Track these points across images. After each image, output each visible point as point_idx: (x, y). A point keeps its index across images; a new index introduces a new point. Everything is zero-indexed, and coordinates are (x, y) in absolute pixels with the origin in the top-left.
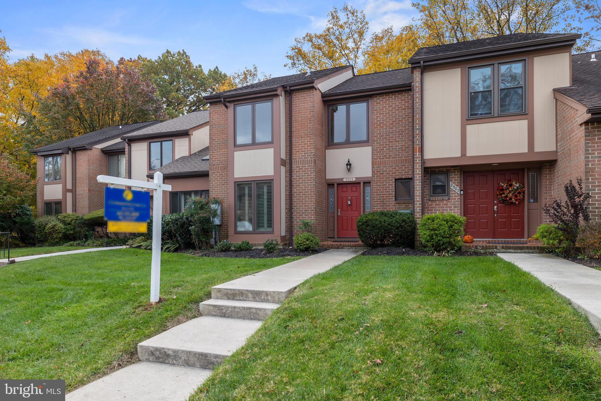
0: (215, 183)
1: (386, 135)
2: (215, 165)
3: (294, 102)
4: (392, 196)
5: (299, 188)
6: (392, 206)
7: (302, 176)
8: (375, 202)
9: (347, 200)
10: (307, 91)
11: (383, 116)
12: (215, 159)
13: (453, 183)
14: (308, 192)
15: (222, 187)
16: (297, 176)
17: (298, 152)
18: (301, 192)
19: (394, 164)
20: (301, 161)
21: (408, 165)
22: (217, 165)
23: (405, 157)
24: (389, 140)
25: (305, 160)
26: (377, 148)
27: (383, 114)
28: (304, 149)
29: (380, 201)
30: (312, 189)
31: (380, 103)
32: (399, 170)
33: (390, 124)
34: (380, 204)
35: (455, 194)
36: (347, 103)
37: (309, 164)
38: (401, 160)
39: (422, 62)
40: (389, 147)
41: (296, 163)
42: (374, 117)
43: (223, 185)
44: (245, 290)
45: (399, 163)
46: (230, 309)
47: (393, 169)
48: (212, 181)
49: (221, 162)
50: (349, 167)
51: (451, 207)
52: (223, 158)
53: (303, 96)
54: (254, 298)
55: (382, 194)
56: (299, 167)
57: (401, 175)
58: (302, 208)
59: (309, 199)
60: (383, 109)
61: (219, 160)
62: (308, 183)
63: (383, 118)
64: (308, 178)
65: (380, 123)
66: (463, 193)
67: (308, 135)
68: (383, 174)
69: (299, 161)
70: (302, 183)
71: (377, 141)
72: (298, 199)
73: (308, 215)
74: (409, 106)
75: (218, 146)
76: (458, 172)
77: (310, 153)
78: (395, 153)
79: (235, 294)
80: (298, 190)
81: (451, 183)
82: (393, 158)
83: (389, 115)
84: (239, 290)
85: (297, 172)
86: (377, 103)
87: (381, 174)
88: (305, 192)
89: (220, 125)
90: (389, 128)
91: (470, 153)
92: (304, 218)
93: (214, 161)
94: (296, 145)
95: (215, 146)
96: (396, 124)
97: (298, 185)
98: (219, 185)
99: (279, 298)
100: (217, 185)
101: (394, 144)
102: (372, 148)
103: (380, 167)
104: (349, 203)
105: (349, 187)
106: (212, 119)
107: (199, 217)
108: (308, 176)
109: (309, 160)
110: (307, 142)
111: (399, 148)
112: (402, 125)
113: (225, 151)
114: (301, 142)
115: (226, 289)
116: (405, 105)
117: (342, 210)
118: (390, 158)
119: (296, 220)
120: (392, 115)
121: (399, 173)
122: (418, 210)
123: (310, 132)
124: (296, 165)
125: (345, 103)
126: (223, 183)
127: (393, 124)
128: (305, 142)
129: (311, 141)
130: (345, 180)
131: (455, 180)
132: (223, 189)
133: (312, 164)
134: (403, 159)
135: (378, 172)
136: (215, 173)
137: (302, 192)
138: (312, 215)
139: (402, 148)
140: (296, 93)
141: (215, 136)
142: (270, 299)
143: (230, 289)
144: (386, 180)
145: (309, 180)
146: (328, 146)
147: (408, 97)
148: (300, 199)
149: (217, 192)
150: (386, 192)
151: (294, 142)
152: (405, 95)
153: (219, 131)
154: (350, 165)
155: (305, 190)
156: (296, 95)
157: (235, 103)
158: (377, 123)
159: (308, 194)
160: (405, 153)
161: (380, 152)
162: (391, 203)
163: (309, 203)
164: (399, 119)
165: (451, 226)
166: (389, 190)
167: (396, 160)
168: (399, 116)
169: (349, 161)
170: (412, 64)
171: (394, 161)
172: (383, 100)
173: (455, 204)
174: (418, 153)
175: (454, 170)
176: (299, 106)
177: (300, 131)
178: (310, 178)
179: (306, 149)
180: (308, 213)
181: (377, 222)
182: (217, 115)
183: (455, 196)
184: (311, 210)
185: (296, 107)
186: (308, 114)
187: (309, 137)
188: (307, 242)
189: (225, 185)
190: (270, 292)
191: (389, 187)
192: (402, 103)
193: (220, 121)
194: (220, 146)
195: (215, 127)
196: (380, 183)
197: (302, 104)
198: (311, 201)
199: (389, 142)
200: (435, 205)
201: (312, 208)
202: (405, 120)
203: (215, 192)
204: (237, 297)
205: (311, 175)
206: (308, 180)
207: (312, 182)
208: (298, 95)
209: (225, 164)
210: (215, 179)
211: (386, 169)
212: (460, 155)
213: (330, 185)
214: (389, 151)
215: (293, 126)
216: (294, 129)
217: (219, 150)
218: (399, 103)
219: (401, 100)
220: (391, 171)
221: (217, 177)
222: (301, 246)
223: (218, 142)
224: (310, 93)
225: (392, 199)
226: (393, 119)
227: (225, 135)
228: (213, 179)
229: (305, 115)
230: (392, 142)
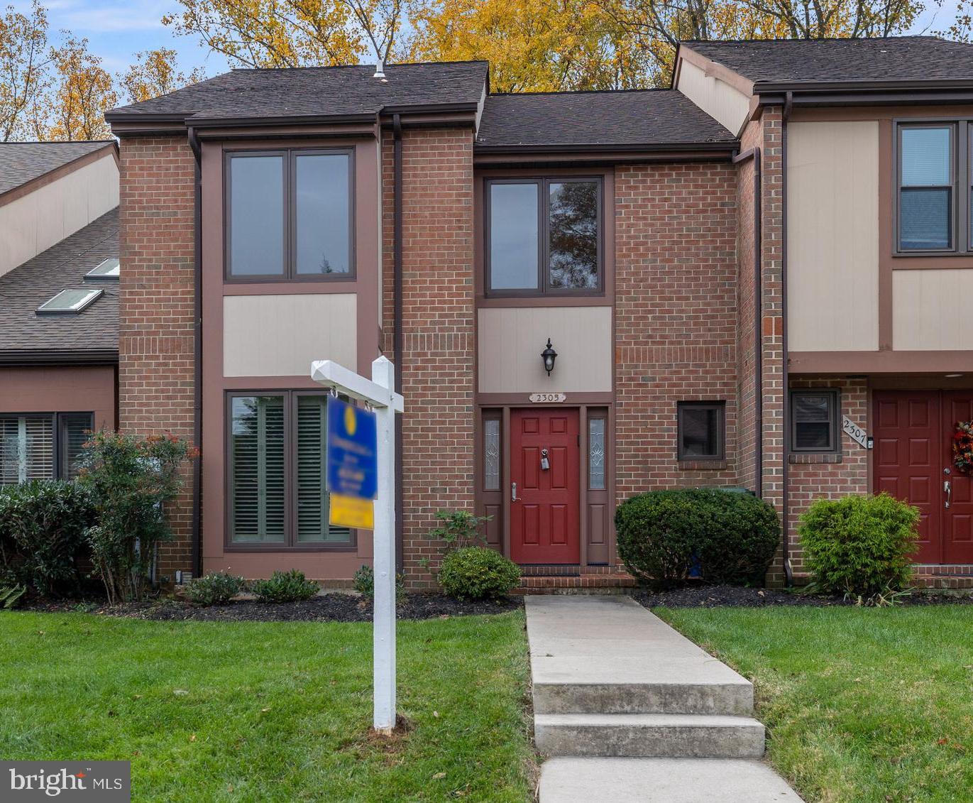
0: (140, 391)
1: (652, 279)
2: (139, 333)
3: (407, 162)
4: (670, 449)
5: (423, 416)
6: (670, 475)
7: (433, 382)
8: (621, 463)
9: (539, 456)
10: (449, 134)
11: (645, 225)
12: (141, 314)
13: (849, 418)
14: (452, 430)
15: (167, 405)
16: (415, 382)
17: (419, 309)
18: (428, 430)
19: (676, 359)
20: (429, 337)
21: (711, 365)
22: (148, 333)
23: (705, 342)
24: (662, 292)
25: (443, 336)
26: (627, 312)
27: (645, 219)
28: (440, 302)
29: (636, 463)
30: (462, 422)
31: (636, 188)
32: (687, 379)
33: (664, 249)
34: (637, 469)
35: (854, 446)
36: (541, 177)
37: (456, 346)
38: (694, 350)
39: (789, 95)
40: (661, 312)
41: (416, 342)
42: (621, 225)
43: (169, 398)
44: (638, 686)
45: (688, 359)
46: (631, 735)
47: (672, 373)
48: (131, 385)
49: (162, 327)
50: (549, 361)
51: (845, 481)
52: (169, 313)
53: (437, 148)
54: (665, 705)
55: (643, 443)
56: (425, 354)
57: (695, 391)
58: (433, 477)
59: (454, 449)
60: (646, 206)
61: (154, 320)
62: (451, 402)
63: (646, 231)
64: (452, 388)
65: (637, 244)
66: (874, 444)
67: (451, 262)
68: (646, 385)
69: (422, 337)
70: (434, 402)
71: (629, 293)
72: (420, 450)
73: (450, 497)
74: (716, 205)
75: (150, 274)
76: (861, 390)
77: (460, 315)
78: (679, 330)
79: (608, 697)
80: (420, 423)
81: (845, 418)
82: (671, 343)
83: (662, 225)
84: (619, 687)
85: (417, 368)
86: (630, 188)
87: (640, 385)
88: (441, 430)
89: (157, 208)
90: (662, 261)
91: (901, 343)
92: (437, 504)
93: (136, 321)
94: (415, 289)
95: (142, 274)
96: (680, 249)
97: (421, 409)
98: (157, 398)
99: (737, 702)
100: (148, 398)
101: (674, 305)
102: (614, 314)
103: (636, 366)
104: (545, 464)
105: (545, 418)
106: (131, 189)
107: (134, 498)
108: (451, 382)
109: (456, 336)
110: (450, 282)
111: (688, 317)
112: (697, 255)
113: (176, 293)
114: (431, 282)
115: (581, 686)
116: (704, 199)
117: (523, 485)
118: (663, 343)
119: (415, 511)
120: (670, 224)
121: (690, 385)
122: (774, 489)
123: (457, 255)
124: (416, 348)
125: (536, 177)
126: (168, 391)
127: (671, 249)
128: (443, 282)
129: (461, 282)
130: (534, 399)
131: (854, 412)
132: (168, 411)
133: (463, 348)
134: (701, 349)
135: (631, 379)
136: (140, 358)
137: (434, 430)
138: (464, 497)
139: (697, 317)
140: (415, 135)
141: (140, 241)
142: (712, 705)
143: (592, 686)
144: (652, 405)
145: (455, 395)
146: (486, 296)
147: (713, 180)
148: (427, 450)
149: (149, 419)
150: (652, 436)
151: (407, 278)
152: (705, 174)
153: (154, 228)
154: (554, 355)
155: (443, 422)
156: (416, 142)
157: (225, 147)
158: (629, 243)
159: (451, 436)
160: (704, 330)
161: (638, 324)
162: (667, 469)
163: (454, 463)
164: (689, 236)
165: (893, 530)
166: (661, 430)
167: (682, 350)
168: (688, 230)
169: (549, 346)
170: (762, 96)
171: (675, 352)
172: (644, 182)
173: (854, 475)
174: (774, 336)
175: (853, 383)
176: (426, 175)
177: (428, 249)
178: (459, 388)
179: (445, 302)
180: (451, 490)
181: (693, 519)
182: (149, 175)
183: (854, 454)
184: (461, 484)
185: (415, 176)
186: (452, 202)
187: (455, 268)
188: (493, 575)
189: (176, 398)
190: (712, 687)
191: (662, 424)
192: (697, 193)
193: (159, 195)
194: (158, 273)
195: (142, 215)
196: (636, 411)
197: (433, 169)
198: (459, 457)
199: (661, 298)
200: (806, 475)
201: (462, 477)
202: (704, 242)
203: (141, 418)
204: (613, 704)
205: (461, 381)
206: (450, 395)
207: (463, 402)
208: (422, 142)
209: (175, 333)
210: (140, 378)
211: (653, 373)
212: (876, 349)
213: (489, 410)
214: (662, 324)
215: (404, 233)
216: (407, 242)
217: (157, 286)
218: (690, 193)
219: (696, 186)
220: (666, 379)
221: (150, 371)
222: (473, 584)
223: (150, 260)
224: (457, 141)
225: (670, 456)
226: (671, 237)
227: (177, 240)
228: (133, 378)
229: (442, 202)
230: (671, 299)
